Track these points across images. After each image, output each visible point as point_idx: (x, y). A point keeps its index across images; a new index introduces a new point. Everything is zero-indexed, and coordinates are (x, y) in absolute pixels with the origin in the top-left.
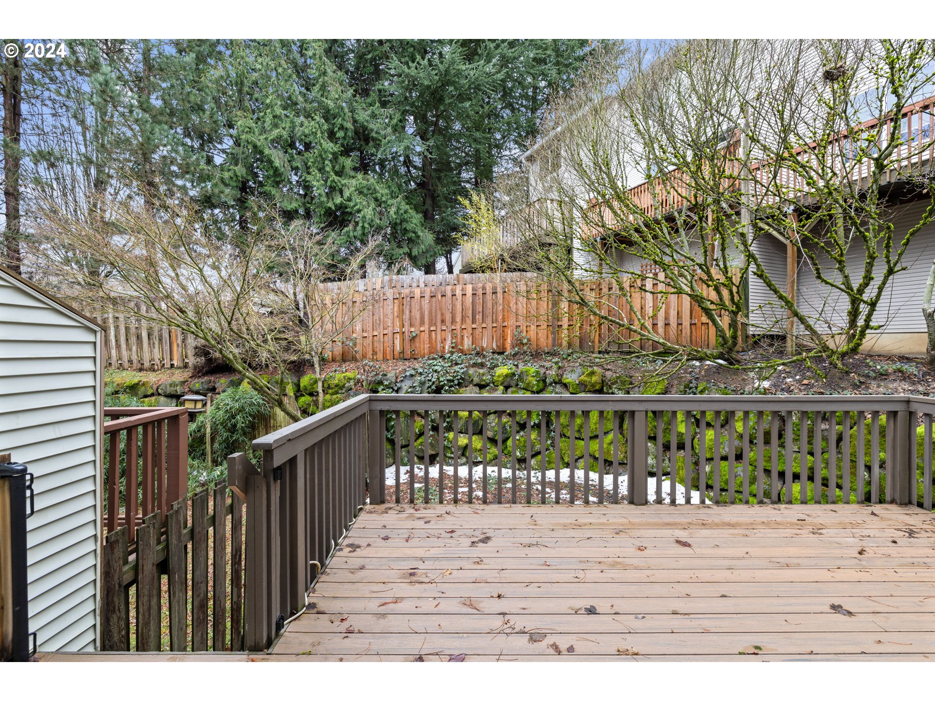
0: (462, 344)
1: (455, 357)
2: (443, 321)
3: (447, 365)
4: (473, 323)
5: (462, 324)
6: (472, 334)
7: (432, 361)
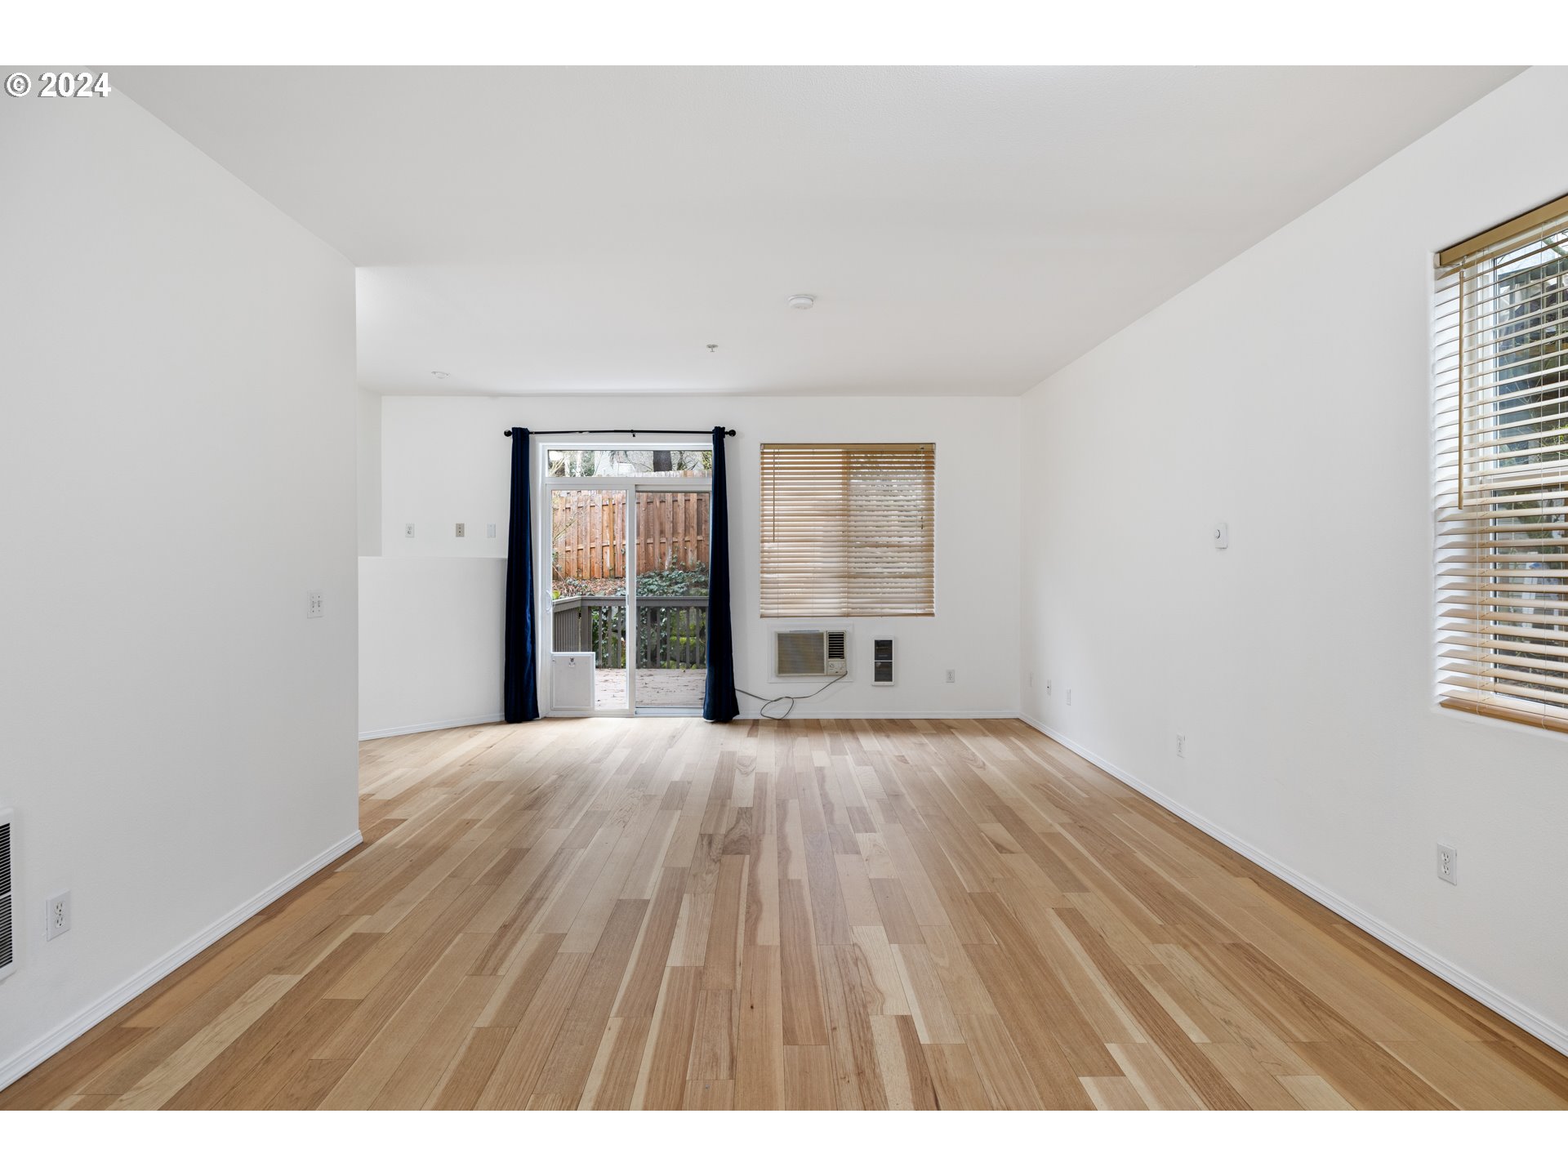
0: (685, 559)
1: (674, 574)
2: (662, 532)
3: (664, 584)
4: (698, 534)
5: (685, 535)
6: (697, 547)
7: (647, 580)
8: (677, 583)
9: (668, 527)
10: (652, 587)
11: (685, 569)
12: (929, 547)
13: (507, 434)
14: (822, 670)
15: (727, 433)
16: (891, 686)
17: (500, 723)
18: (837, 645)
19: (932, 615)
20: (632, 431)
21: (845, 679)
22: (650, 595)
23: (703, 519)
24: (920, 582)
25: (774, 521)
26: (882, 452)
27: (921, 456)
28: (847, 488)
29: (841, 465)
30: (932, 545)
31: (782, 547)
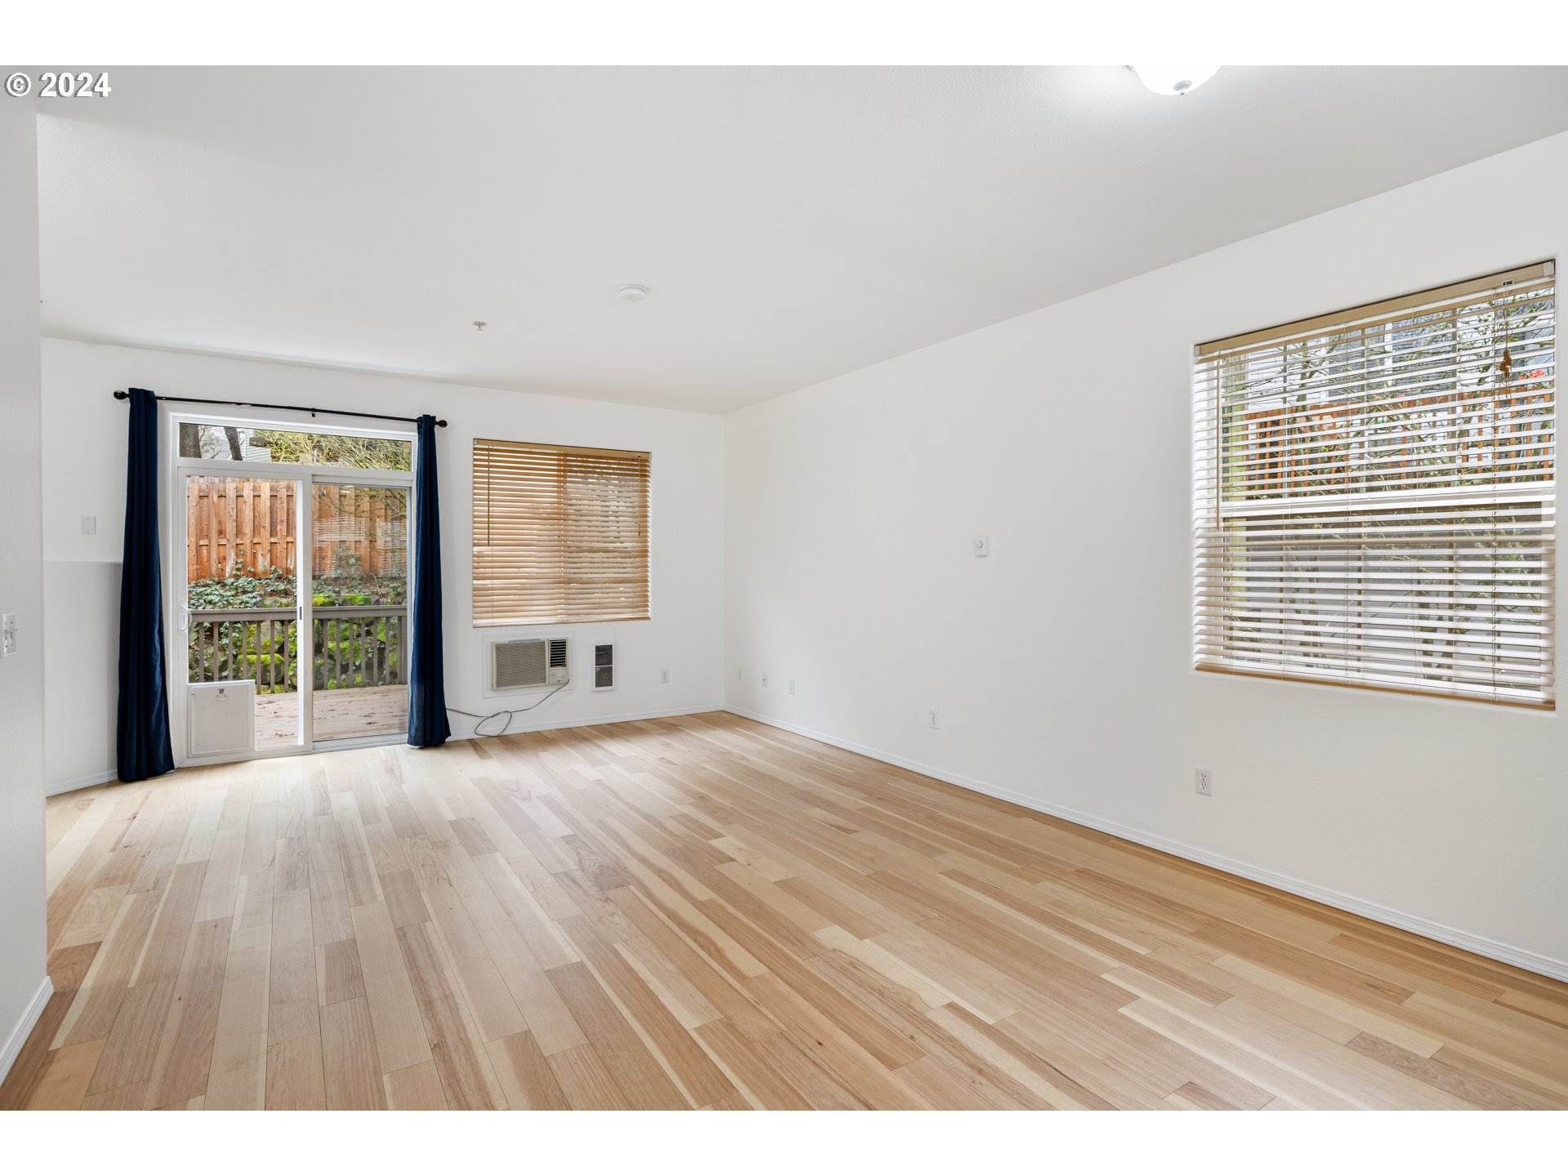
0: (254, 564)
1: (242, 582)
2: (221, 533)
3: (229, 593)
4: (271, 536)
5: (254, 536)
6: (270, 551)
7: (202, 589)
8: (245, 592)
9: (230, 527)
10: (210, 598)
11: (254, 575)
12: (644, 553)
13: (120, 396)
14: (543, 680)
15: (437, 423)
16: (612, 690)
17: (110, 785)
18: (559, 653)
19: (648, 618)
20: (314, 410)
21: (566, 687)
22: (209, 608)
23: (279, 519)
24: (637, 587)
25: (489, 523)
26: (600, 457)
27: (636, 465)
28: (562, 491)
29: (556, 468)
30: (647, 551)
31: (497, 551)
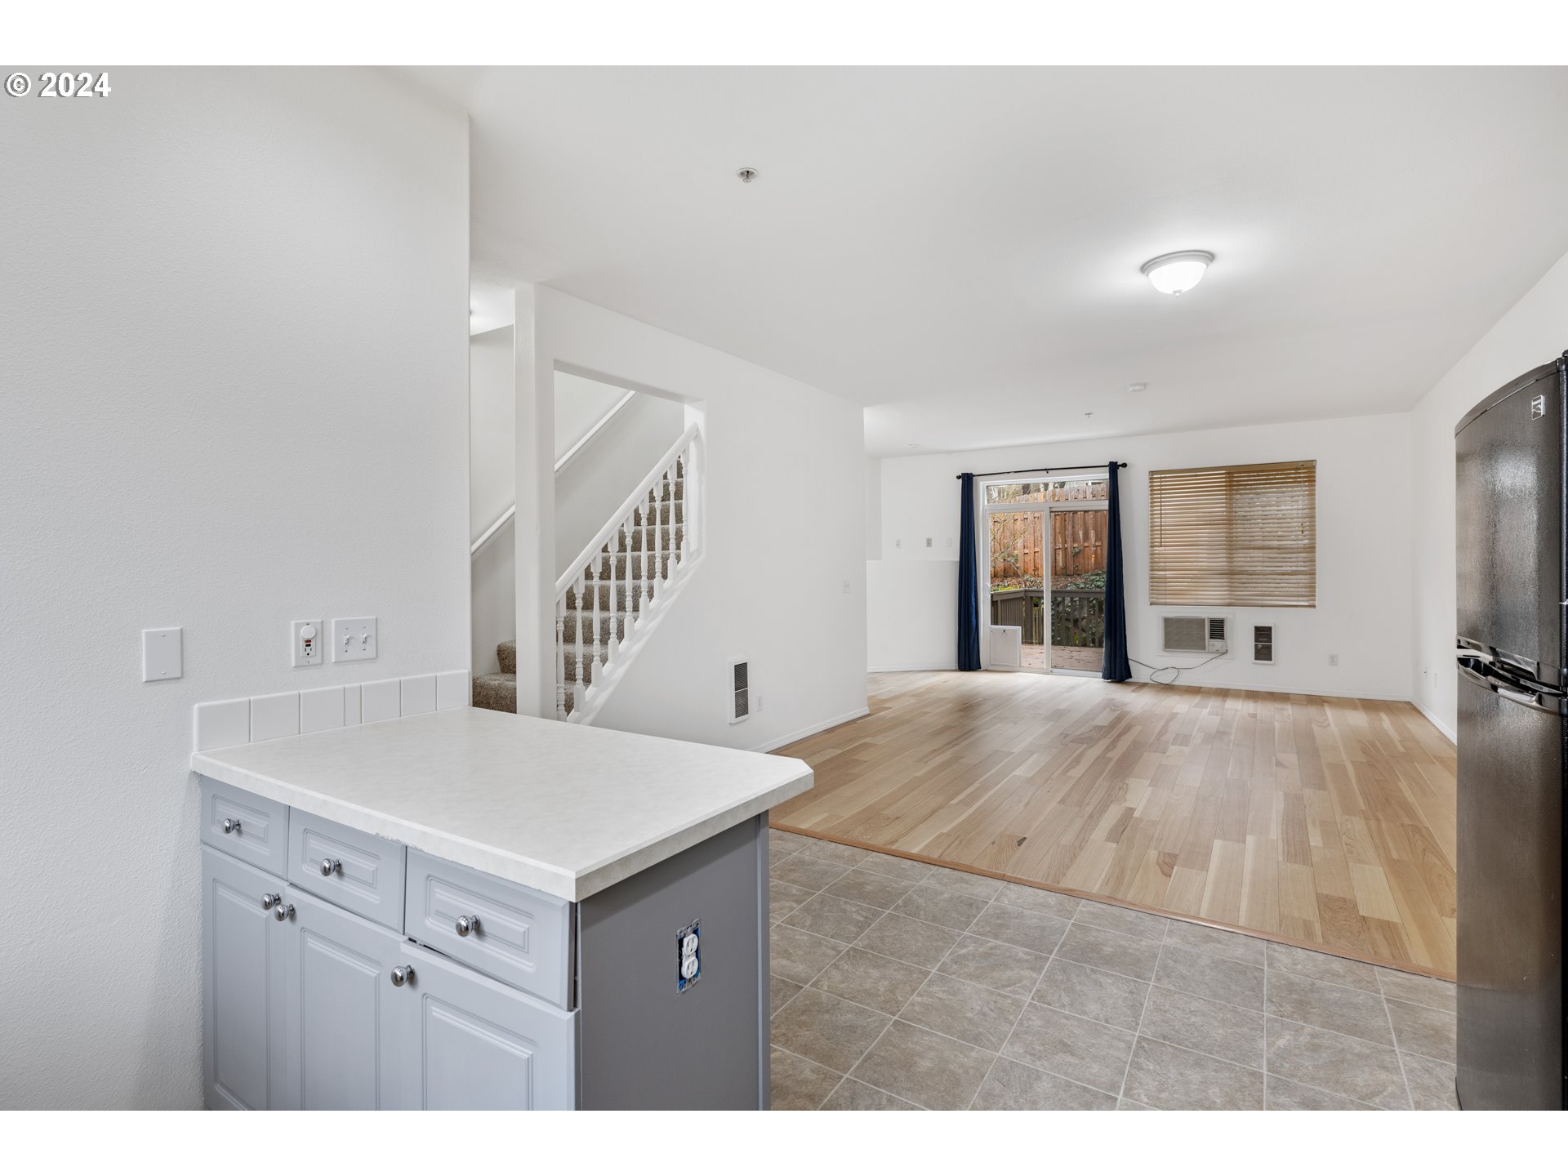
12: (1311, 549)
13: (959, 477)
14: (1204, 648)
15: (1120, 466)
16: (1272, 665)
17: (955, 671)
18: (1217, 629)
19: (1314, 606)
20: (1045, 470)
21: (1224, 657)
24: (1304, 579)
25: (1161, 530)
26: (1262, 471)
27: (1302, 473)
28: (1230, 500)
29: (1224, 484)
30: (1314, 547)
31: (1169, 550)
